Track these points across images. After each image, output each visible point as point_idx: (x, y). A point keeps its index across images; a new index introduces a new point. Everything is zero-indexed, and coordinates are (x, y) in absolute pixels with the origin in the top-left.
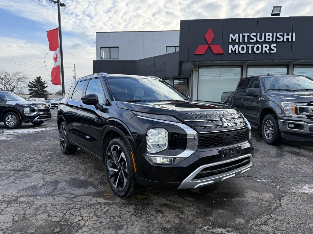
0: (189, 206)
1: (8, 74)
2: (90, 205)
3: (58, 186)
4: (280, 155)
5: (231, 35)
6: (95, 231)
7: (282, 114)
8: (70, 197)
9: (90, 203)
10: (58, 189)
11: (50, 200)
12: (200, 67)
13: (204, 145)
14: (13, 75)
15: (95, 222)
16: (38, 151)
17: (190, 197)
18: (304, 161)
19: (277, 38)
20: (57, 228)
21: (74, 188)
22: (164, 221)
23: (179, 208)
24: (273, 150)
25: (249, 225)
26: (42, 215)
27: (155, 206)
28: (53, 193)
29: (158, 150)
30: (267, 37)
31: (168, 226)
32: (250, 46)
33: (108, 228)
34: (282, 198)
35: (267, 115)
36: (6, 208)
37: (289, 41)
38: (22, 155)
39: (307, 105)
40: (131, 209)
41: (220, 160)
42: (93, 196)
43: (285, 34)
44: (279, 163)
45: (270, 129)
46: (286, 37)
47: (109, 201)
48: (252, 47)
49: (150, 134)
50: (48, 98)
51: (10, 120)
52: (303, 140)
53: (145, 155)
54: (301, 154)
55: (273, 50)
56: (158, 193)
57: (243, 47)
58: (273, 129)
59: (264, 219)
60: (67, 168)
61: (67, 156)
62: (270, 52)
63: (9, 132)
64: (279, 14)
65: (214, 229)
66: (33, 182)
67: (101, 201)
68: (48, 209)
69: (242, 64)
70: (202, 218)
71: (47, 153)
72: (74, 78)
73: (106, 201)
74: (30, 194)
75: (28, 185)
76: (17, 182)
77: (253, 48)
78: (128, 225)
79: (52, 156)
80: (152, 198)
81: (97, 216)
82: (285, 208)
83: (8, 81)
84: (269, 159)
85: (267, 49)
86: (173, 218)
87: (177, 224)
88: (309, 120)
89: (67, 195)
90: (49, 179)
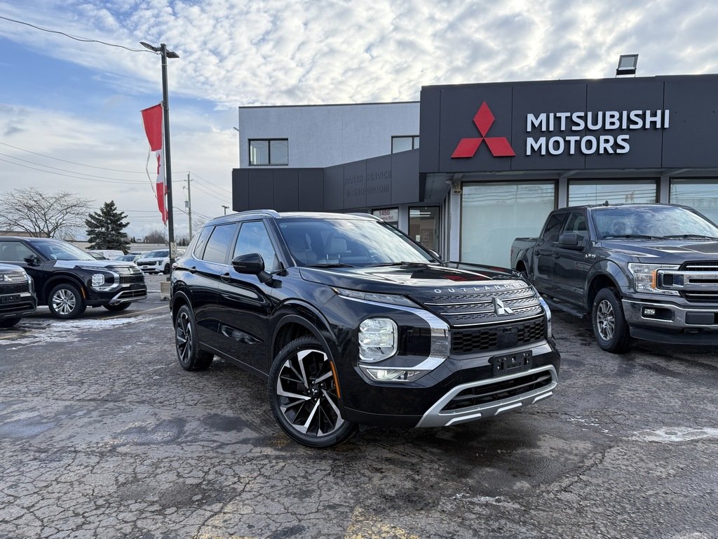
0: (432, 461)
1: (43, 198)
2: (250, 460)
3: (186, 429)
4: (625, 373)
5: (531, 117)
6: (263, 499)
7: (629, 287)
8: (212, 446)
9: (249, 455)
10: (187, 433)
11: (176, 451)
12: (464, 183)
13: (462, 348)
14: (54, 200)
15: (262, 485)
16: (131, 364)
17: (433, 448)
18: (671, 383)
19: (630, 121)
20: (195, 495)
21: (216, 431)
22: (386, 484)
23: (413, 464)
24: (612, 363)
25: (538, 491)
26: (166, 475)
27: (369, 461)
28: (180, 440)
29: (379, 357)
30: (608, 120)
31: (392, 492)
32: (573, 139)
33: (286, 495)
34: (609, 450)
35: (602, 290)
36: (98, 463)
37: (657, 127)
38: (100, 372)
39: (679, 270)
40: (326, 465)
41: (492, 376)
42: (252, 444)
43: (648, 113)
44: (618, 387)
45: (609, 318)
46: (649, 119)
47: (283, 453)
48: (576, 141)
49: (365, 329)
50: (128, 251)
51: (63, 300)
52: (675, 341)
53: (356, 366)
54: (668, 370)
55: (623, 148)
56: (375, 441)
57: (557, 143)
58: (613, 320)
59: (566, 482)
60: (196, 397)
61: (191, 374)
62: (615, 151)
63: (63, 327)
64: (633, 72)
65: (473, 497)
66: (139, 421)
67: (269, 453)
68: (175, 465)
69: (558, 178)
70: (453, 480)
71: (151, 368)
72: (186, 206)
73: (278, 453)
74: (136, 440)
75: (129, 426)
76: (108, 420)
77: (578, 143)
78: (321, 490)
79: (162, 375)
80: (363, 448)
81: (265, 476)
82: (609, 466)
83: (43, 212)
84: (600, 381)
85: (608, 146)
86: (400, 480)
87: (409, 489)
88: (683, 301)
89: (205, 443)
90: (165, 415)
